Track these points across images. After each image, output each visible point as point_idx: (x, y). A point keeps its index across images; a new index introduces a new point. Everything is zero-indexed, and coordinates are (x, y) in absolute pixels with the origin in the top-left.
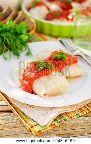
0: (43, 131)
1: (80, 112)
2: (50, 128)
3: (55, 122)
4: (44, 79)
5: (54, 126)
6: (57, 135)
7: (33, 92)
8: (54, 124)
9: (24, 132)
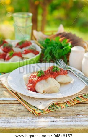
0: (41, 114)
1: (68, 104)
2: (47, 112)
3: (50, 109)
4: (43, 81)
5: (50, 111)
6: (51, 116)
7: (35, 91)
8: (49, 110)
9: (29, 114)
